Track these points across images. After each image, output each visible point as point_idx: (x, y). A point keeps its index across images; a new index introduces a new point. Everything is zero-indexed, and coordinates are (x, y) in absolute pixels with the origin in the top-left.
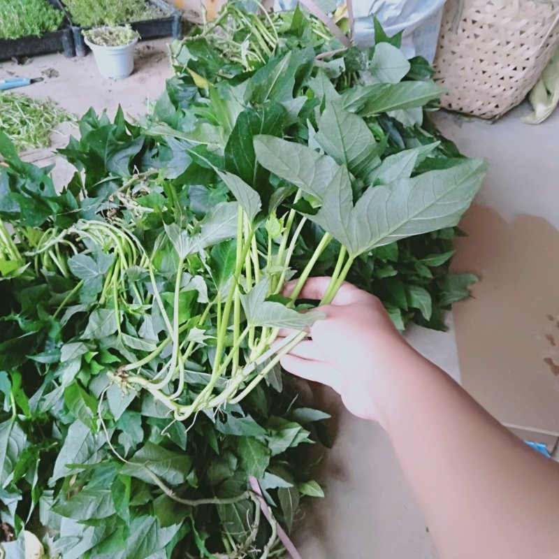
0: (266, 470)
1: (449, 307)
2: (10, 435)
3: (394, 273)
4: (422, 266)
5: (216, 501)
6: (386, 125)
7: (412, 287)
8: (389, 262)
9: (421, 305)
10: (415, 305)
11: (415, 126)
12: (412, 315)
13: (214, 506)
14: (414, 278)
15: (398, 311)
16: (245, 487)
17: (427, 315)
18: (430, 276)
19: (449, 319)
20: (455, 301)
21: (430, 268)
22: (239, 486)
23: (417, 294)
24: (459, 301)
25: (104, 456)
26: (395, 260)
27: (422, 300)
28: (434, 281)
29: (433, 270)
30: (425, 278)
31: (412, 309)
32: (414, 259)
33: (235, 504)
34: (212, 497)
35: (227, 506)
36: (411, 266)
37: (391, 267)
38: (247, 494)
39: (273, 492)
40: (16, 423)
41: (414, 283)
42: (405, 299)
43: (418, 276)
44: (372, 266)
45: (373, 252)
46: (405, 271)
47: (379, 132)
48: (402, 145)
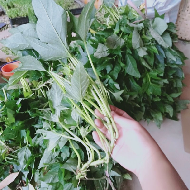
0: (112, 169)
1: (179, 112)
2: (26, 151)
3: (159, 100)
4: (170, 97)
5: (93, 179)
6: (158, 47)
7: (166, 105)
8: (158, 96)
9: (169, 111)
10: (167, 111)
11: (169, 48)
12: (166, 115)
13: (93, 181)
14: (167, 101)
15: (161, 114)
16: (104, 174)
17: (171, 115)
18: (172, 101)
19: (179, 116)
21: (173, 98)
22: (102, 174)
23: (168, 107)
24: (183, 110)
25: (56, 161)
26: (160, 95)
28: (174, 102)
29: (174, 99)
30: (171, 102)
31: (166, 113)
32: (167, 95)
33: (100, 180)
34: (92, 177)
35: (98, 181)
36: (166, 97)
37: (158, 98)
38: (104, 177)
39: (114, 177)
40: (28, 147)
41: (166, 103)
42: (163, 109)
43: (168, 101)
44: (151, 97)
45: (152, 92)
46: (163, 99)
47: (156, 50)
48: (164, 54)
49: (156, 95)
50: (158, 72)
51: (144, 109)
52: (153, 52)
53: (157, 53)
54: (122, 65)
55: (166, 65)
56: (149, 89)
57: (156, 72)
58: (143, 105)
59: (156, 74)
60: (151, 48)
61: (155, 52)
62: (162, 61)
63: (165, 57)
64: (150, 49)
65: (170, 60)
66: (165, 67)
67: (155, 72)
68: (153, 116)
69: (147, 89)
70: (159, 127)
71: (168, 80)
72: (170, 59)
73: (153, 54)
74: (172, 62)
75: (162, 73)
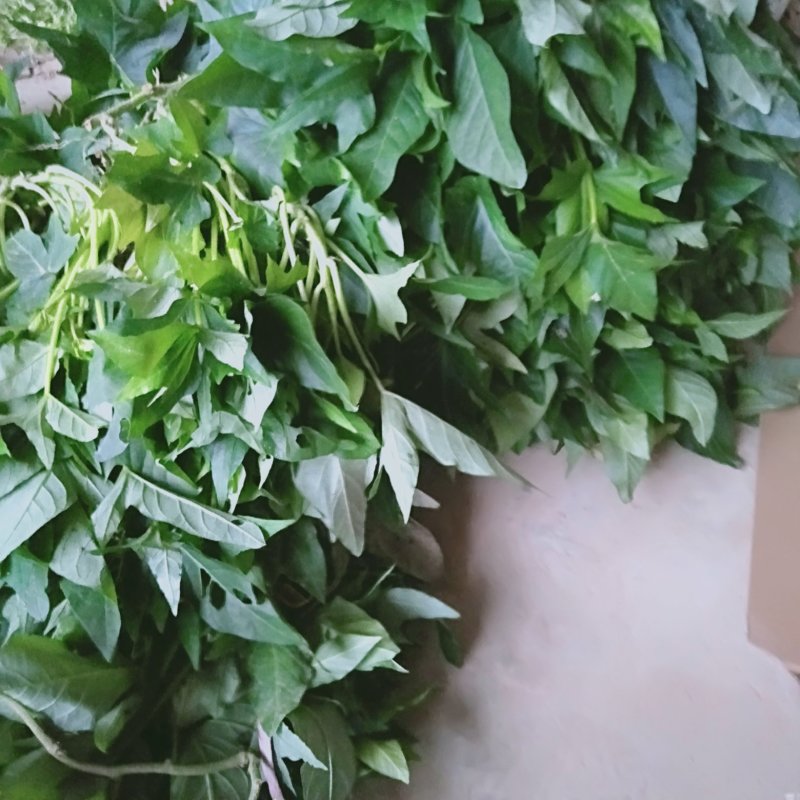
0: (286, 721)
1: (753, 420)
3: (646, 343)
4: (711, 335)
5: (167, 768)
7: (681, 374)
8: (637, 319)
9: (694, 413)
10: (681, 411)
11: (733, 18)
12: (674, 428)
13: (167, 779)
14: (691, 357)
15: (643, 419)
16: (246, 742)
17: (703, 434)
18: (721, 354)
19: (750, 445)
20: (768, 411)
21: (725, 340)
22: (233, 735)
23: (687, 389)
24: (776, 411)
27: (696, 403)
28: (732, 366)
29: (731, 345)
30: (713, 360)
31: (671, 418)
32: (694, 319)
33: (212, 777)
34: (159, 759)
35: (196, 781)
36: (687, 334)
37: (642, 329)
38: (242, 758)
39: (295, 766)
41: (683, 366)
42: (660, 397)
43: (698, 353)
44: (598, 324)
45: (602, 294)
46: (671, 340)
47: (651, 28)
48: (698, 62)
49: (626, 315)
50: (648, 174)
51: (551, 382)
52: (634, 38)
53: (658, 46)
54: (433, 103)
55: (704, 138)
56: (585, 275)
57: (640, 173)
58: (545, 361)
59: (636, 183)
60: (626, 16)
61: (643, 42)
62: (683, 109)
63: (705, 84)
64: (618, 22)
65: (733, 106)
66: (700, 145)
67: (633, 174)
68: (600, 430)
69: (576, 273)
70: (625, 494)
71: (706, 231)
72: (735, 97)
73: (632, 58)
74: (743, 124)
75: (676, 184)
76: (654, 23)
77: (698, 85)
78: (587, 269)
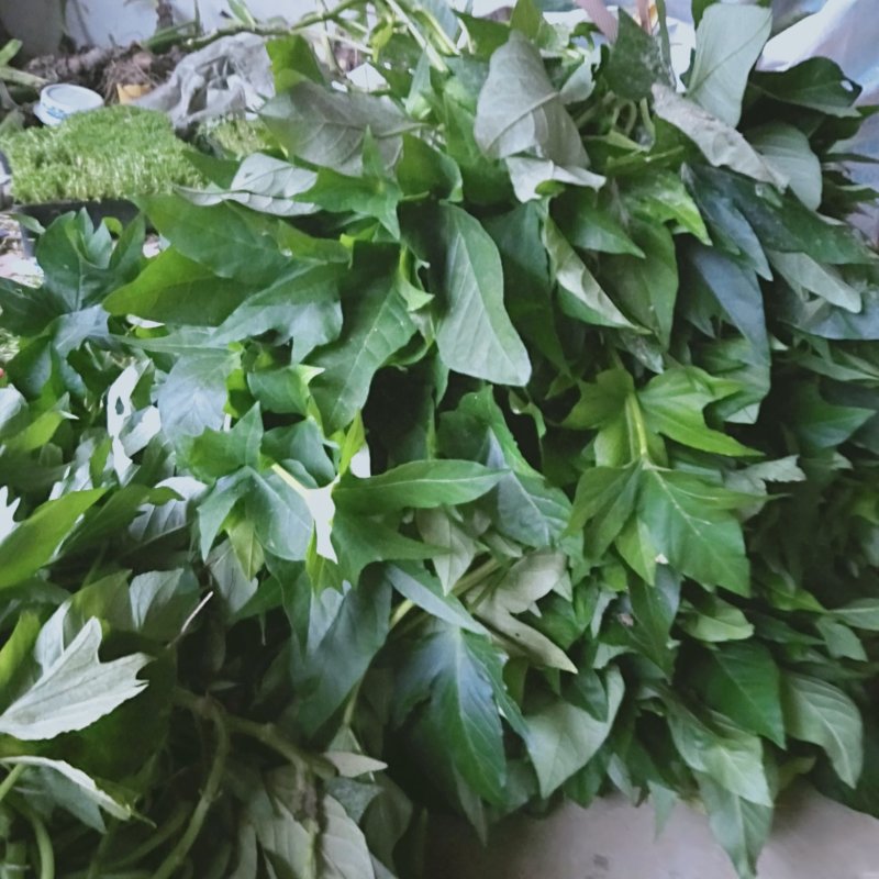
3: (745, 631)
4: (839, 628)
6: (712, 206)
7: (803, 682)
8: (724, 594)
9: (831, 737)
10: (812, 735)
11: (789, 190)
12: (807, 764)
15: (756, 744)
17: (849, 771)
18: (857, 653)
21: (860, 633)
23: (816, 703)
27: (832, 722)
30: (846, 662)
31: (799, 748)
32: (810, 603)
36: (803, 622)
37: (735, 614)
41: (804, 669)
42: (777, 713)
43: (822, 650)
44: (672, 601)
45: (670, 557)
46: (782, 635)
47: (689, 213)
48: (758, 253)
49: (708, 588)
50: (711, 388)
51: (616, 688)
52: (671, 224)
53: (701, 232)
55: (780, 346)
57: (699, 386)
58: (603, 655)
59: (695, 403)
61: (682, 229)
62: (747, 312)
63: (769, 277)
65: (812, 308)
66: (775, 355)
67: (692, 390)
68: (696, 763)
69: (629, 524)
72: (813, 297)
73: (669, 247)
74: (830, 331)
75: (751, 403)
76: (693, 208)
77: (761, 279)
78: (645, 521)
